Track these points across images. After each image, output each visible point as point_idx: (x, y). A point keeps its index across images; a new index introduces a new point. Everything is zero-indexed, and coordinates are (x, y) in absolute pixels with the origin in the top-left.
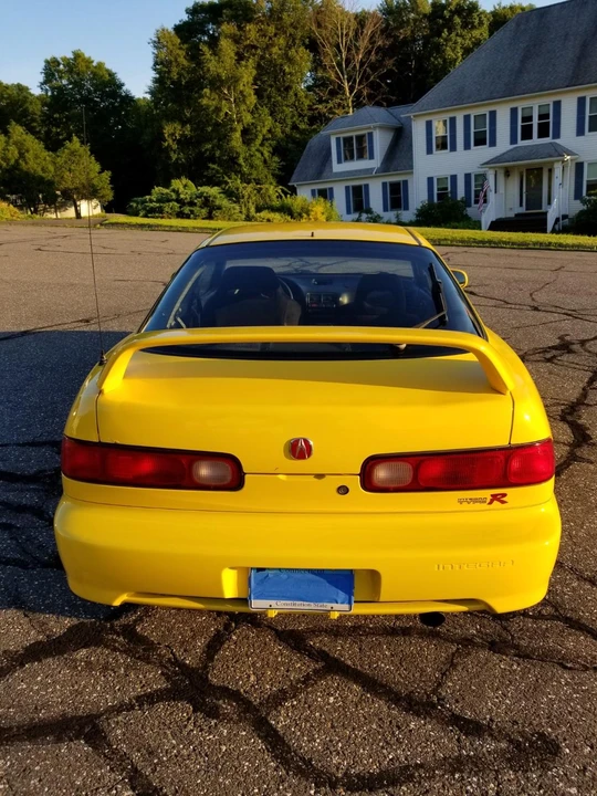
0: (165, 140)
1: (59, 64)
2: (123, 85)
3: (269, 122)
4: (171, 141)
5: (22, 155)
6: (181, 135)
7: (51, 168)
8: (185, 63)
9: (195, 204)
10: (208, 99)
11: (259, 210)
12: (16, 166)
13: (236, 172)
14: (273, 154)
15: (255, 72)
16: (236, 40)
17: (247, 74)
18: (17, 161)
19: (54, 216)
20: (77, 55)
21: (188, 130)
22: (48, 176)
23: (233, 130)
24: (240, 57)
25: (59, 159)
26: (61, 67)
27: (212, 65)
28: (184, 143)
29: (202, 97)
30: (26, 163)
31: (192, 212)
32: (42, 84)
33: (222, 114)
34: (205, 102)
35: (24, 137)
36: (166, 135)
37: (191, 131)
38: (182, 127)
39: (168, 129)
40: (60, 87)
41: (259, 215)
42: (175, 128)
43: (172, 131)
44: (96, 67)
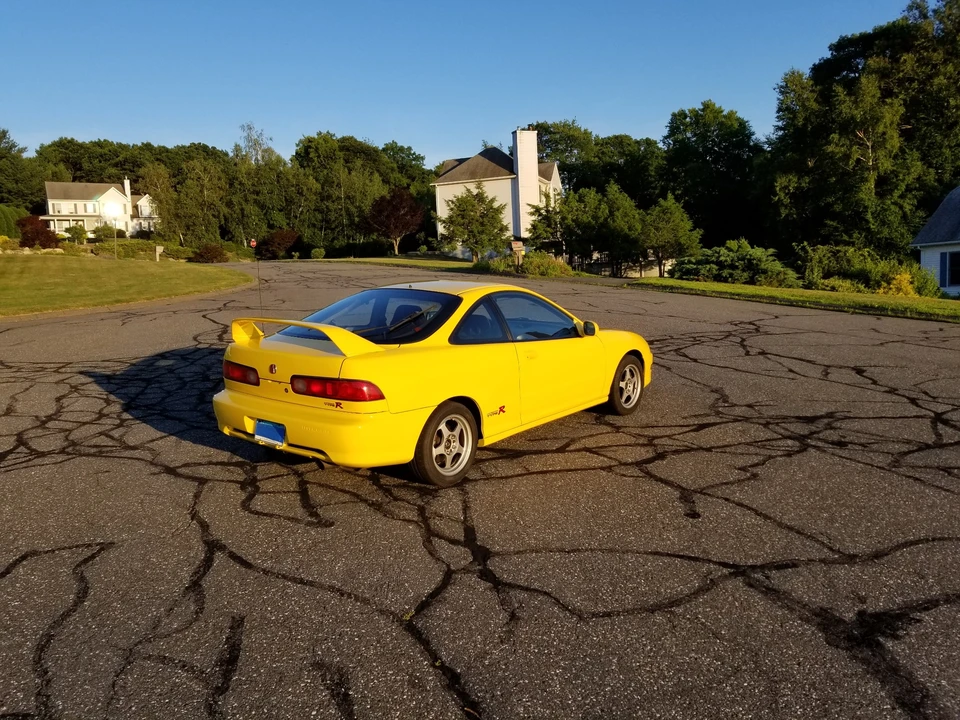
0: (776, 194)
1: (686, 116)
2: (753, 134)
3: (918, 167)
4: (782, 195)
5: (611, 213)
6: (796, 188)
7: (639, 226)
8: (815, 106)
9: (737, 267)
10: (836, 145)
11: (827, 275)
12: (605, 224)
13: (861, 230)
14: (918, 208)
15: (902, 110)
16: (883, 74)
17: (892, 113)
18: (606, 219)
19: (637, 275)
20: (707, 106)
21: (806, 182)
22: (634, 235)
23: (865, 180)
24: (887, 93)
25: (648, 217)
26: (688, 119)
27: (846, 107)
28: (798, 197)
29: (829, 143)
30: (614, 221)
31: (731, 275)
32: (666, 138)
33: (852, 162)
34: (830, 148)
35: (617, 195)
36: (778, 189)
37: (809, 183)
38: (799, 179)
39: (781, 182)
40: (683, 140)
41: (823, 281)
42: (790, 181)
43: (786, 184)
44: (725, 117)
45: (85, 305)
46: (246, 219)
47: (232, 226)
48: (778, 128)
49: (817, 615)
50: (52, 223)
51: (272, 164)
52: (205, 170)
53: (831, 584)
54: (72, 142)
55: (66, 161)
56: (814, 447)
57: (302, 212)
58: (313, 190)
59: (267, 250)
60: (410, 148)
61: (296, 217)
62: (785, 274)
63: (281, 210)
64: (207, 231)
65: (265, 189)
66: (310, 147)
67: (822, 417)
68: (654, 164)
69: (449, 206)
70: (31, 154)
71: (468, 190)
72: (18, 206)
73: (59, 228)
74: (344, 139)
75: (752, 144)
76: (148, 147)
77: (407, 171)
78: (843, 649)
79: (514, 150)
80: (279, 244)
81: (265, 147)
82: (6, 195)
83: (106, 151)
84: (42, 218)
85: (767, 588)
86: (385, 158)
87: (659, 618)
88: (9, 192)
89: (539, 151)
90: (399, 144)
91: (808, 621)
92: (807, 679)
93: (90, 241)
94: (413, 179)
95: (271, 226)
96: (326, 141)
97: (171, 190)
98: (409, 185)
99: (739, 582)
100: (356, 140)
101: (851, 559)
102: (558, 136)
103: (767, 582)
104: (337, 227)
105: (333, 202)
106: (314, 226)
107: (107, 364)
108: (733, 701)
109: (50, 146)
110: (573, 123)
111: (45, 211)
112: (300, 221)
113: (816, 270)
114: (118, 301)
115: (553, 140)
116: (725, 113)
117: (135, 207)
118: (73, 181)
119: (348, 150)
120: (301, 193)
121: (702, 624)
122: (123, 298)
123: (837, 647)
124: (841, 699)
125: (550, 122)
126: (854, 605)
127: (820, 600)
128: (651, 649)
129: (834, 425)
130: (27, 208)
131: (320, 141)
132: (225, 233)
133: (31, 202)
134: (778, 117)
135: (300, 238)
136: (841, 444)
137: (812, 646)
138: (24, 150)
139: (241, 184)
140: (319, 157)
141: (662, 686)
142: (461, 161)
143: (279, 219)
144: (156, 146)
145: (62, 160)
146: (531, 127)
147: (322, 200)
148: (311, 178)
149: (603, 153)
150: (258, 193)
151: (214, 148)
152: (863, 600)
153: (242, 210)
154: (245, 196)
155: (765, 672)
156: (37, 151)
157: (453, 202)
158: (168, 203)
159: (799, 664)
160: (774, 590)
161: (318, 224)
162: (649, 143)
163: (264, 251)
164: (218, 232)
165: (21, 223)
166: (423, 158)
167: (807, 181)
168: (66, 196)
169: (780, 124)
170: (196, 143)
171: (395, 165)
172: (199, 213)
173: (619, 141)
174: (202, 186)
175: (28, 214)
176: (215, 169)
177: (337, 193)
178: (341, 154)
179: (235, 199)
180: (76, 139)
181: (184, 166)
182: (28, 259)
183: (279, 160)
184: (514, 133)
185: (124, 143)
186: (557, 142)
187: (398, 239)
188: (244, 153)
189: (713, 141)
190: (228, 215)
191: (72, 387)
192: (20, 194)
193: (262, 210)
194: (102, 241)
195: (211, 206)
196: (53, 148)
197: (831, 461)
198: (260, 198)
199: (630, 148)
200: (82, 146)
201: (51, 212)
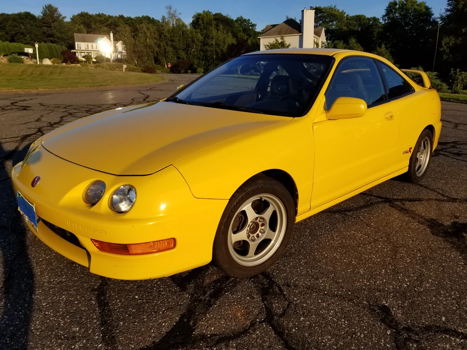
0: (442, 47)
1: (396, 4)
2: (433, 15)
4: (445, 47)
6: (453, 44)
11: (465, 88)
26: (398, 6)
32: (384, 16)
35: (355, 45)
36: (443, 44)
37: (461, 41)
38: (456, 39)
39: (446, 40)
40: (393, 18)
41: (462, 91)
42: (450, 40)
43: (448, 41)
44: (418, 5)
45: (86, 86)
46: (166, 54)
47: (160, 58)
48: (448, 10)
49: (428, 221)
50: (77, 53)
51: (180, 26)
52: (148, 28)
53: (439, 209)
54: (87, 14)
55: (84, 23)
56: (443, 155)
57: (194, 51)
58: (200, 40)
59: (176, 70)
60: (249, 20)
61: (191, 53)
62: (441, 86)
63: (184, 50)
64: (148, 59)
65: (176, 39)
66: (199, 18)
67: (450, 143)
68: (377, 30)
69: (266, 48)
70: (68, 20)
71: (277, 40)
72: (62, 45)
73: (80, 56)
74: (216, 15)
75: (432, 20)
76: (122, 17)
77: (247, 32)
78: (440, 237)
79: (302, 21)
80: (182, 67)
81: (177, 18)
82: (56, 39)
83: (103, 18)
84: (72, 51)
85: (402, 208)
86: (237, 25)
87: (337, 216)
88: (58, 38)
89: (316, 22)
90: (244, 18)
91: (422, 223)
92: (416, 248)
93: (94, 62)
94: (250, 36)
95: (179, 58)
96: (207, 16)
97: (132, 38)
98: (247, 39)
99: (387, 205)
100: (222, 15)
101: (454, 200)
102: (326, 14)
103: (403, 206)
104: (210, 59)
105: (209, 46)
106: (199, 58)
107: (88, 106)
108: (370, 253)
109: (77, 16)
110: (335, 7)
111: (74, 48)
112: (193, 56)
113: (459, 85)
114: (101, 85)
115: (323, 16)
116: (418, 3)
117: (115, 47)
118: (87, 33)
119: (218, 20)
120: (194, 42)
121: (361, 220)
122: (104, 84)
123: (437, 235)
124: (434, 258)
125: (322, 7)
126: (451, 219)
127: (433, 215)
128: (329, 228)
129: (456, 146)
130: (66, 46)
131: (205, 15)
132: (157, 61)
133: (68, 43)
134: (448, 4)
135: (192, 65)
136: (459, 154)
137: (423, 234)
138: (64, 18)
139: (165, 36)
140: (203, 23)
141: (332, 243)
142: (274, 26)
143: (183, 54)
144: (125, 17)
145: (82, 23)
146: (311, 8)
147: (204, 45)
148: (199, 34)
149: (350, 24)
150: (172, 41)
151: (153, 18)
152: (457, 217)
153: (165, 49)
154: (167, 42)
155: (392, 243)
156: (71, 18)
157: (268, 46)
158: (130, 45)
159: (413, 241)
160: (406, 210)
161: (201, 58)
162: (375, 19)
163: (174, 70)
164: (153, 60)
165: (63, 53)
166: (255, 25)
167: (460, 40)
168: (84, 41)
169: (449, 8)
170: (145, 16)
171: (241, 29)
172: (145, 50)
173: (359, 18)
174: (147, 37)
175: (66, 49)
176: (153, 28)
177: (211, 42)
178: (214, 22)
179: (162, 44)
180: (89, 13)
181: (138, 26)
182: (64, 68)
183: (184, 25)
184: (303, 11)
185: (111, 15)
186: (325, 17)
187: (240, 67)
188: (167, 21)
189: (410, 18)
190: (158, 52)
191: (69, 113)
192: (62, 39)
193: (175, 49)
194: (99, 62)
195: (150, 47)
196: (78, 17)
197: (451, 161)
198: (174, 43)
199: (364, 21)
200: (91, 16)
201: (77, 48)
